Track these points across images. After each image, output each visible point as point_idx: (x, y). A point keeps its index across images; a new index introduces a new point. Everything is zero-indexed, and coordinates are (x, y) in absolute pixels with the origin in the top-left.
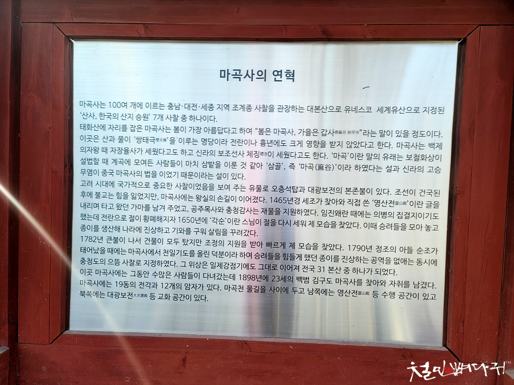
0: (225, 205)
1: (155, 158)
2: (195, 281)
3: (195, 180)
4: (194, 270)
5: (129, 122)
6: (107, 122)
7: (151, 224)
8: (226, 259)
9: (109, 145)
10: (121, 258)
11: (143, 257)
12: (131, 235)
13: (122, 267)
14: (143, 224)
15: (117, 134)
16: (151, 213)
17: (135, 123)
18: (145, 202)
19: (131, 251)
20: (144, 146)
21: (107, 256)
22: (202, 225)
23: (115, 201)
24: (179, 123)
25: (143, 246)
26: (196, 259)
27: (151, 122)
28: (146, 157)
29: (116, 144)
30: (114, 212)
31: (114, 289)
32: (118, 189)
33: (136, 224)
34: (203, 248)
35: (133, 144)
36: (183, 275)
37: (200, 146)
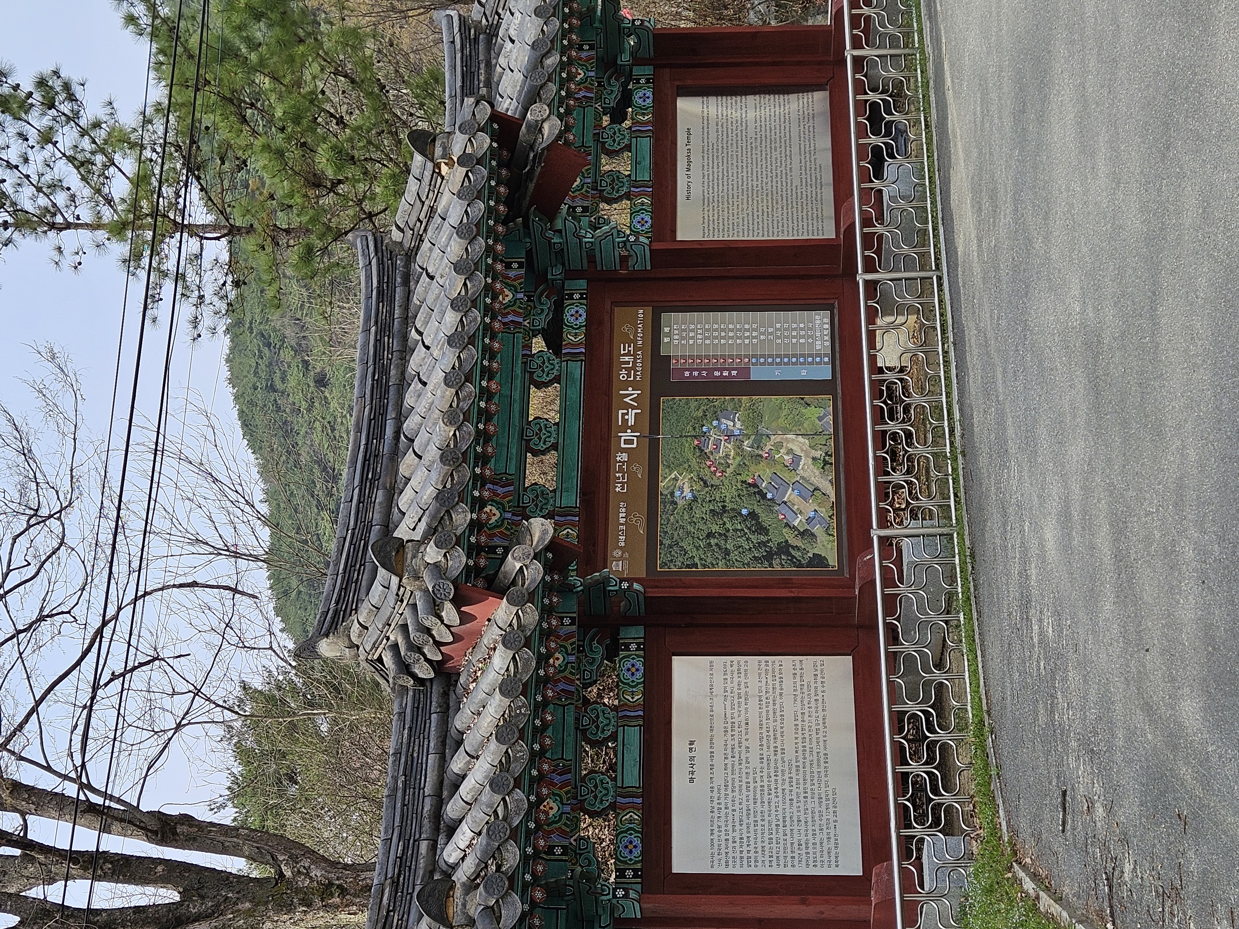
0: (773, 778)
1: (745, 821)
2: (823, 796)
3: (758, 796)
4: (816, 796)
5: (723, 837)
6: (723, 851)
7: (788, 823)
8: (808, 777)
9: (738, 849)
10: (811, 841)
11: (810, 828)
12: (796, 836)
13: (817, 841)
14: (788, 828)
15: (730, 844)
16: (781, 823)
17: (723, 833)
18: (774, 826)
19: (806, 835)
20: (738, 828)
21: (810, 850)
22: (787, 791)
23: (774, 845)
24: (723, 806)
25: (803, 828)
26: (809, 795)
27: (723, 824)
28: (744, 826)
29: (737, 845)
30: (781, 846)
31: (832, 846)
32: (766, 844)
33: (788, 832)
34: (801, 790)
35: (737, 834)
36: (820, 803)
37: (737, 794)
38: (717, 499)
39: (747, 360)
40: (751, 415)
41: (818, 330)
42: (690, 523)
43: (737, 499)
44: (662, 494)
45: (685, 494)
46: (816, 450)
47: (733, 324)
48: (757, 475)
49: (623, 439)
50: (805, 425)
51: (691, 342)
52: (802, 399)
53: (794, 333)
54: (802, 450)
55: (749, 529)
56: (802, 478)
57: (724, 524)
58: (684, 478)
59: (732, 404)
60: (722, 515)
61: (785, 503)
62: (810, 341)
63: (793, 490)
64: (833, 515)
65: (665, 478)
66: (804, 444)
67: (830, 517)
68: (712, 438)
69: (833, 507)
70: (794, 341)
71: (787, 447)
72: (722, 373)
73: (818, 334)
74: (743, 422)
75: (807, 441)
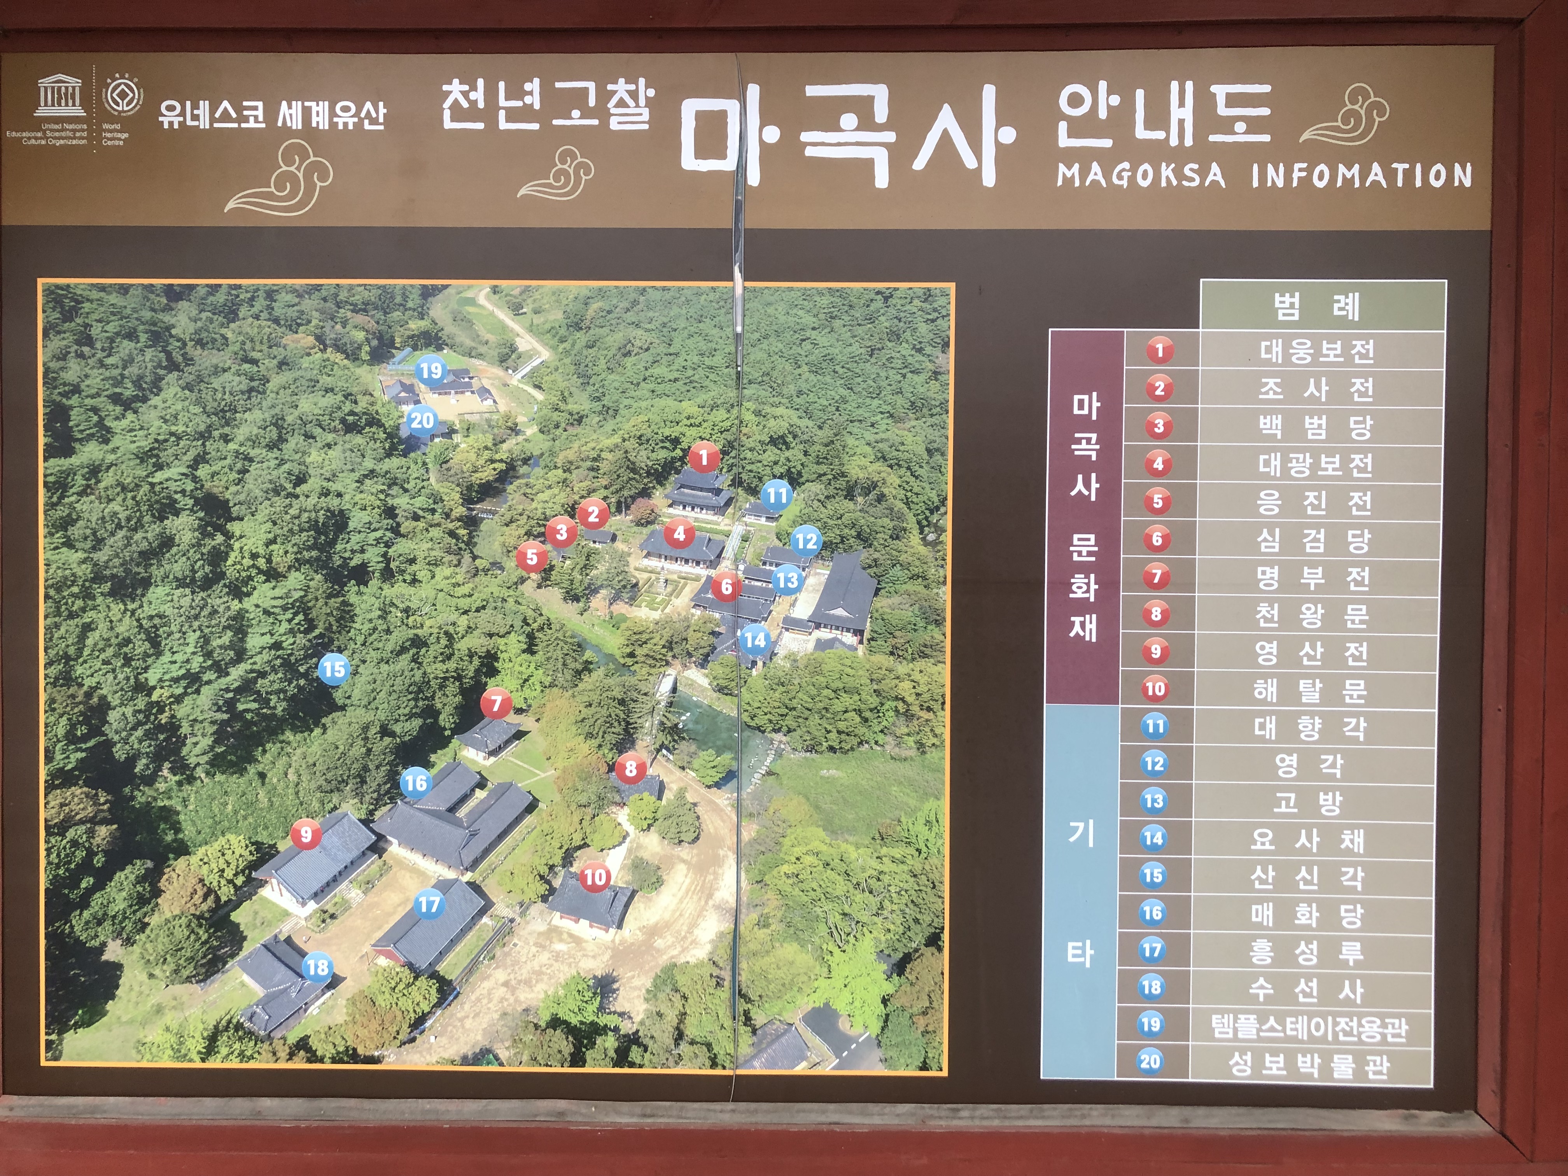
38: (402, 547)
39: (1157, 686)
40: (847, 701)
41: (1322, 1027)
42: (278, 423)
43: (400, 636)
44: (427, 293)
45: (429, 398)
46: (651, 995)
47: (1371, 625)
48: (526, 722)
49: (731, 106)
50: (789, 950)
51: (1273, 425)
52: (933, 941)
53: (1306, 915)
54: (653, 932)
55: (246, 687)
56: (506, 930)
57: (272, 575)
58: (515, 394)
59: (908, 614)
60: (321, 564)
61: (377, 847)
62: (1261, 989)
63: (444, 886)
64: (313, 1057)
65: (516, 309)
66: (686, 939)
67: (303, 1044)
68: (722, 523)
69: (354, 1057)
70: (1263, 914)
71: (670, 861)
72: (1084, 569)
73: (1298, 1027)
74: (815, 667)
75: (699, 953)
